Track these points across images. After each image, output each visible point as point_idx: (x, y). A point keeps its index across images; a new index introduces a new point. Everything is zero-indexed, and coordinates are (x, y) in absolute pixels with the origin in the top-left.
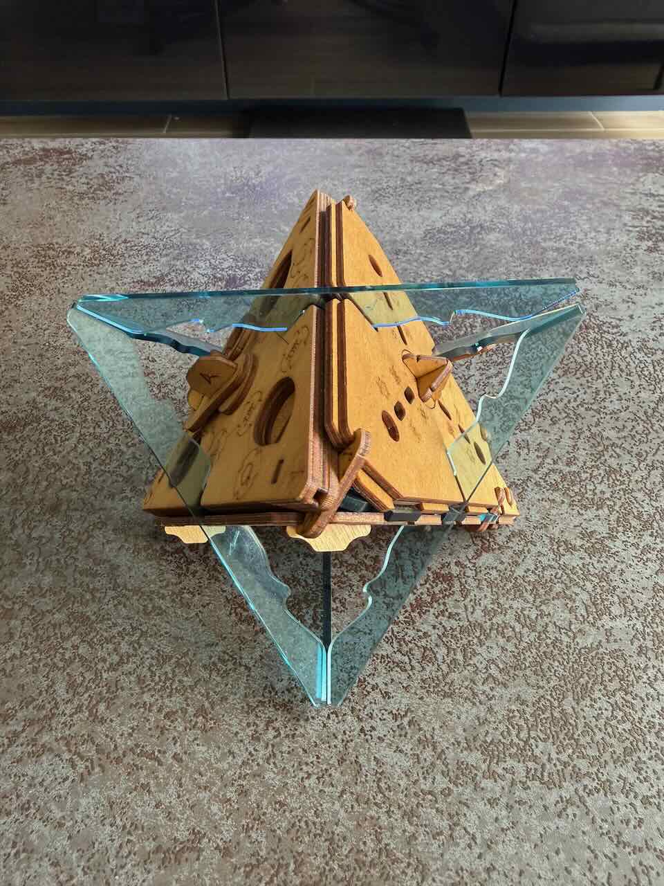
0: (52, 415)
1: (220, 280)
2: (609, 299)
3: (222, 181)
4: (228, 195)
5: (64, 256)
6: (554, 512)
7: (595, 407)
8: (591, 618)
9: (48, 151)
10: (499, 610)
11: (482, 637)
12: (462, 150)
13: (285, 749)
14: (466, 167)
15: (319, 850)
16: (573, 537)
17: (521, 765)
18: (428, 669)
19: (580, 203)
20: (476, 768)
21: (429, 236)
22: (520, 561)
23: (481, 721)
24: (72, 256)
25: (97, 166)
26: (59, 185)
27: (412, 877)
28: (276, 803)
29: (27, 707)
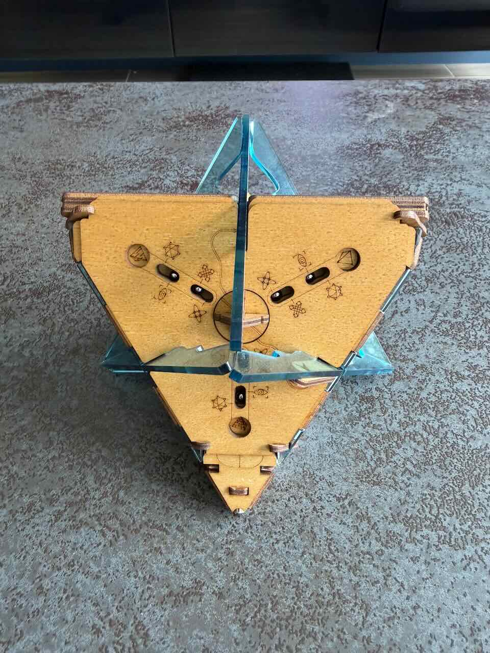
0: (69, 284)
1: (187, 185)
2: (478, 196)
3: (183, 113)
4: (187, 123)
5: (69, 169)
6: (446, 351)
7: (472, 275)
8: (479, 428)
9: (52, 92)
10: (411, 423)
11: (399, 442)
12: (360, 88)
13: (259, 522)
14: (364, 101)
15: (288, 595)
16: (462, 369)
17: (434, 533)
18: (361, 465)
19: (451, 126)
20: (400, 535)
21: (340, 151)
22: (423, 387)
23: (402, 502)
24: (75, 169)
25: (88, 103)
26: (61, 117)
27: (359, 612)
28: (255, 561)
29: (67, 494)
